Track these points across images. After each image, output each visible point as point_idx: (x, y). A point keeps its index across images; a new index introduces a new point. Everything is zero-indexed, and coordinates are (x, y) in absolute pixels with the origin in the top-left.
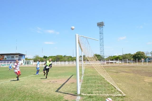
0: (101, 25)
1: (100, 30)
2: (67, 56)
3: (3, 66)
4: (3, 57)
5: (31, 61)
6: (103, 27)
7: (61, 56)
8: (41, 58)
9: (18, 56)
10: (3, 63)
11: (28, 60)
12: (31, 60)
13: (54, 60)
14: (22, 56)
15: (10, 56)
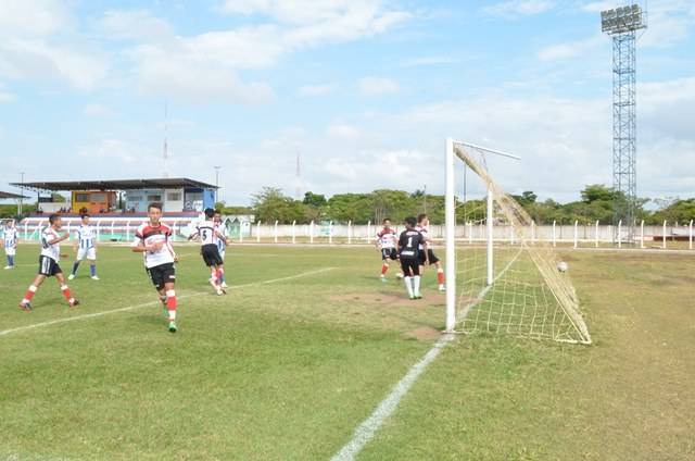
0: (622, 22)
1: (617, 53)
2: (429, 197)
3: (115, 240)
4: (110, 199)
5: (242, 218)
6: (638, 32)
7: (401, 196)
8: (293, 204)
9: (182, 190)
10: (112, 228)
11: (227, 214)
12: (242, 214)
13: (361, 219)
14: (201, 191)
15: (143, 193)
